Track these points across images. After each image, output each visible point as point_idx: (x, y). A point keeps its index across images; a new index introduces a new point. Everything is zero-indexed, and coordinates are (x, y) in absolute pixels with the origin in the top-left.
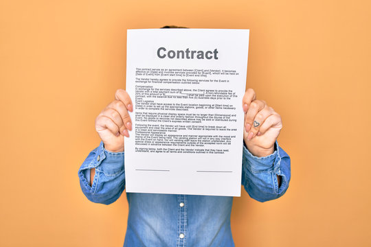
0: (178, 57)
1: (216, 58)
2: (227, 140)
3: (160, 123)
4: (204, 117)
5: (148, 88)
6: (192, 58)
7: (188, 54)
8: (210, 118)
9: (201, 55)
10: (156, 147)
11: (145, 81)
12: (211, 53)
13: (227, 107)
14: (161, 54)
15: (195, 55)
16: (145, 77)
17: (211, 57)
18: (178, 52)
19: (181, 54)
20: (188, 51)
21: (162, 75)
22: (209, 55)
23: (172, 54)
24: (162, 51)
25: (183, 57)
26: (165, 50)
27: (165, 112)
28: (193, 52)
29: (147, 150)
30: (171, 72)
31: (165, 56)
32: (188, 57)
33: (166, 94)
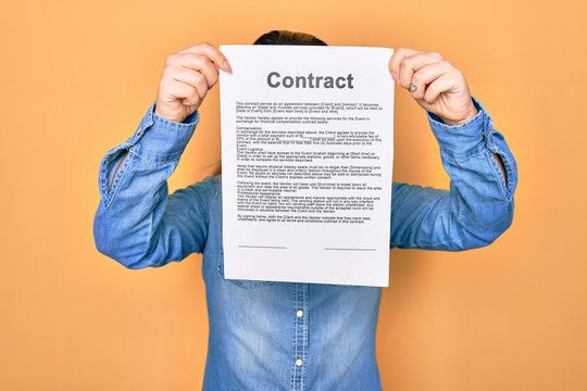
0: (298, 86)
1: (351, 87)
2: (368, 203)
3: (272, 181)
4: (334, 170)
5: (255, 131)
6: (318, 86)
7: (311, 81)
8: (344, 171)
9: (330, 83)
10: (267, 214)
11: (250, 120)
12: (344, 80)
13: (367, 156)
14: (274, 83)
15: (322, 82)
16: (250, 114)
17: (344, 85)
18: (298, 79)
19: (301, 81)
20: (311, 77)
21: (275, 111)
22: (341, 83)
23: (288, 82)
24: (274, 77)
25: (304, 86)
26: (278, 75)
27: (279, 163)
28: (318, 79)
29: (253, 219)
30: (288, 107)
31: (278, 84)
32: (311, 86)
33: (281, 139)
